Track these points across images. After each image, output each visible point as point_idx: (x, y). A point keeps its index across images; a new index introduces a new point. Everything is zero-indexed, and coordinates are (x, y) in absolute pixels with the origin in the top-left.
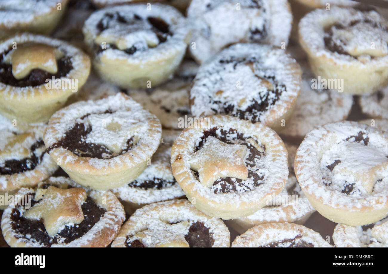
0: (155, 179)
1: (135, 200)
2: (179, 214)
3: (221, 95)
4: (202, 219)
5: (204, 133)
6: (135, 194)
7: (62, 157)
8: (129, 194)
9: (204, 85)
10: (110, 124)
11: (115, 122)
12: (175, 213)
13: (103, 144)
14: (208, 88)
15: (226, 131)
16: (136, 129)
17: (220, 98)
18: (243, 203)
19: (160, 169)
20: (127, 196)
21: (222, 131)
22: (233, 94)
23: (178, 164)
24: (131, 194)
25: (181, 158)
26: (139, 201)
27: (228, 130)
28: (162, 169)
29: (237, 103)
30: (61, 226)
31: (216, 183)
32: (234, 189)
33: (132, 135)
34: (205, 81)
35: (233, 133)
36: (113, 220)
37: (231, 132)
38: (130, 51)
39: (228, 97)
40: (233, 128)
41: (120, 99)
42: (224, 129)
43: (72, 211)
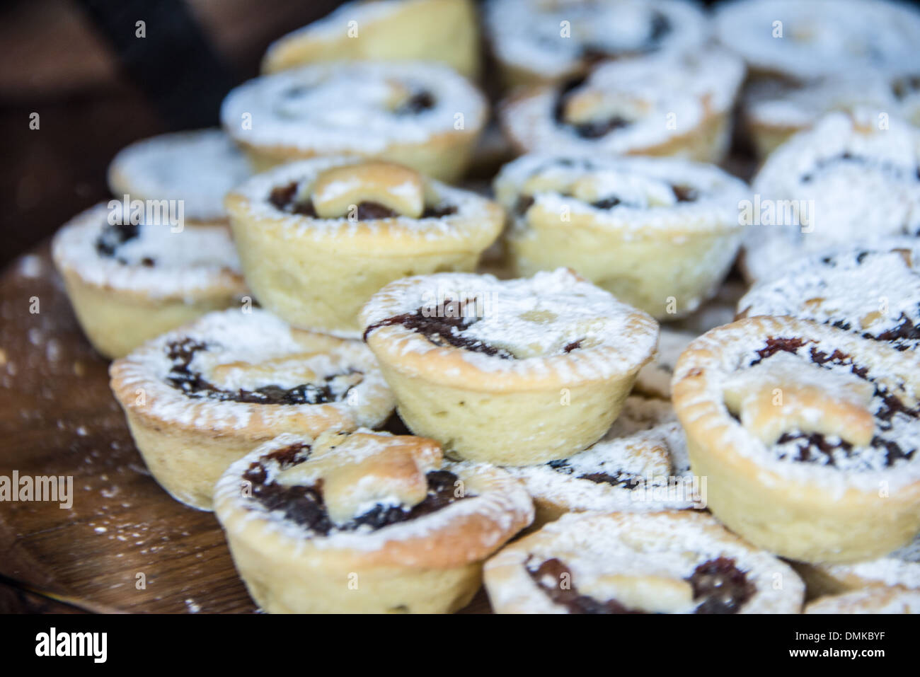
0: (620, 473)
1: (562, 498)
2: (674, 536)
3: (818, 306)
4: (732, 550)
5: (767, 342)
6: (566, 485)
7: (397, 342)
8: (549, 485)
9: (779, 290)
10: (529, 312)
11: (541, 309)
12: (662, 534)
13: (503, 346)
14: (787, 297)
15: (823, 354)
16: (594, 323)
17: (814, 312)
18: (852, 491)
19: (638, 453)
20: (545, 489)
21: (813, 350)
22: (850, 306)
23: (693, 383)
24: (555, 485)
25: (699, 374)
26: (573, 501)
27: (830, 352)
28: (643, 452)
29: (859, 319)
30: (364, 500)
31: (784, 439)
32: (831, 462)
33: (581, 337)
34: (780, 283)
35: (841, 363)
36: (501, 504)
37: (836, 360)
38: (606, 205)
39: (836, 310)
40: (845, 351)
41: (564, 280)
42: (821, 348)
43: (401, 467)
